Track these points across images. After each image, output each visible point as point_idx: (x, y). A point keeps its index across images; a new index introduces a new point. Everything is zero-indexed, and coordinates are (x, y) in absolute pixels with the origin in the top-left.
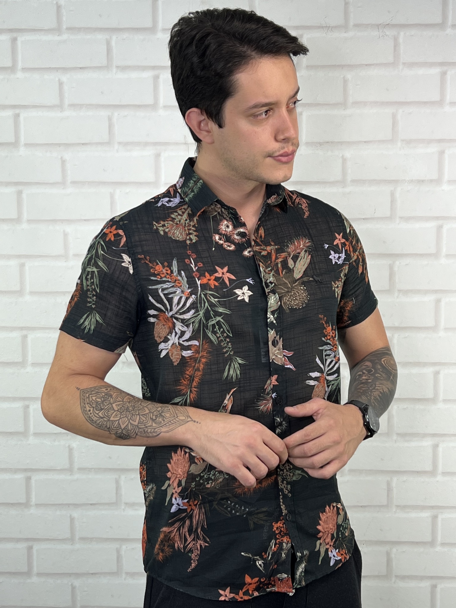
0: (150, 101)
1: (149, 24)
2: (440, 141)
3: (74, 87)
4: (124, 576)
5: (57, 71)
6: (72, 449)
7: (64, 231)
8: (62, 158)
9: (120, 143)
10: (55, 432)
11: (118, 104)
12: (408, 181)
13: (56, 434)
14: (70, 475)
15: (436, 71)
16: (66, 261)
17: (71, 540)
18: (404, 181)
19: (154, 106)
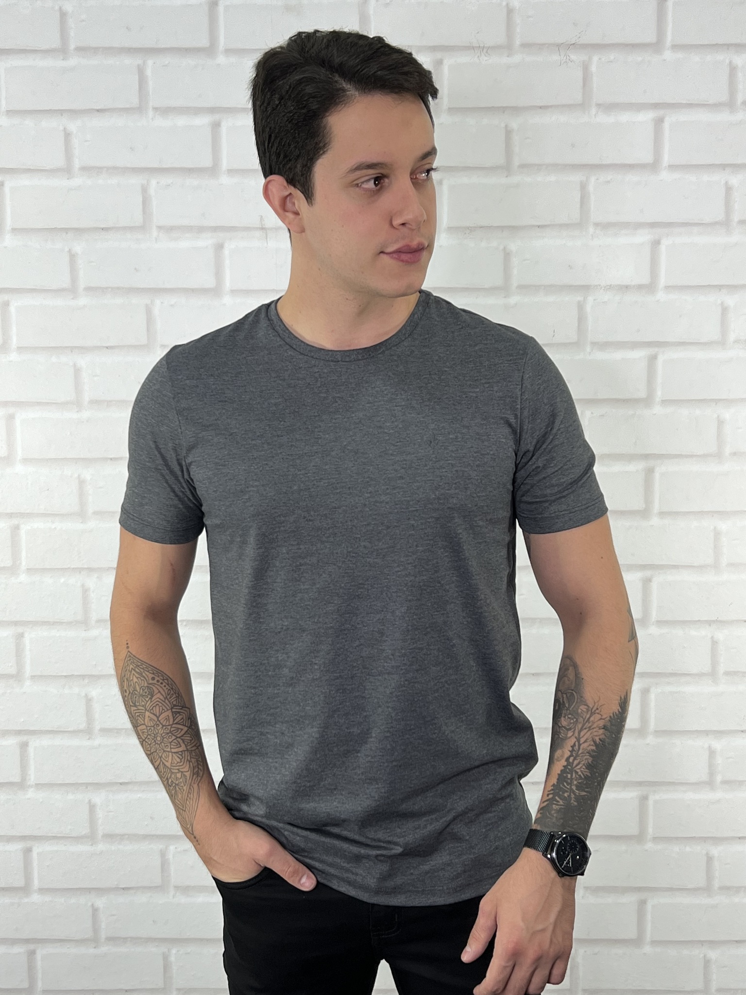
0: (206, 161)
1: (204, 43)
2: (653, 225)
3: (89, 141)
4: (172, 891)
5: (62, 115)
6: (90, 700)
7: (75, 365)
8: (70, 251)
9: (160, 228)
10: (65, 674)
11: (156, 165)
12: (605, 287)
13: (65, 676)
14: (89, 739)
16: (77, 412)
17: (91, 837)
18: (599, 287)
19: (213, 171)
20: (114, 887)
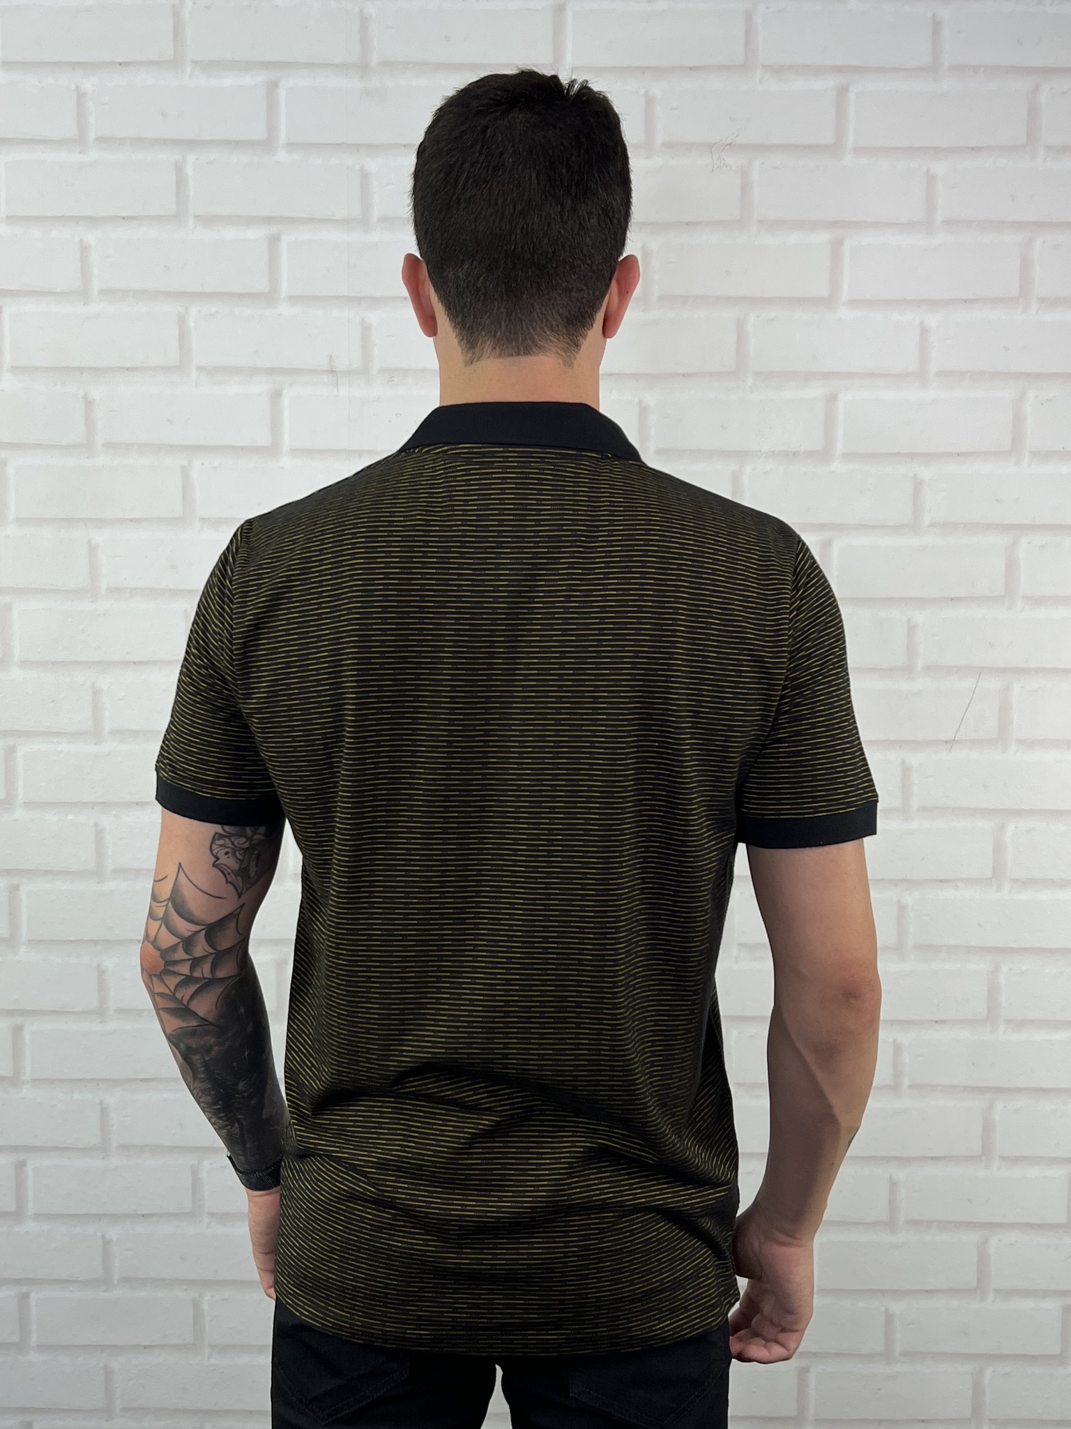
0: (262, 286)
1: (261, 134)
2: (828, 376)
3: (112, 257)
4: (206, 1220)
5: (77, 223)
6: (104, 972)
7: (89, 541)
8: (85, 396)
9: (201, 369)
10: (72, 939)
11: (197, 289)
12: (767, 453)
13: (72, 941)
14: (101, 1023)
15: (822, 238)
16: (92, 602)
17: (103, 1149)
18: (759, 454)
19: (269, 297)
20: (131, 1213)
